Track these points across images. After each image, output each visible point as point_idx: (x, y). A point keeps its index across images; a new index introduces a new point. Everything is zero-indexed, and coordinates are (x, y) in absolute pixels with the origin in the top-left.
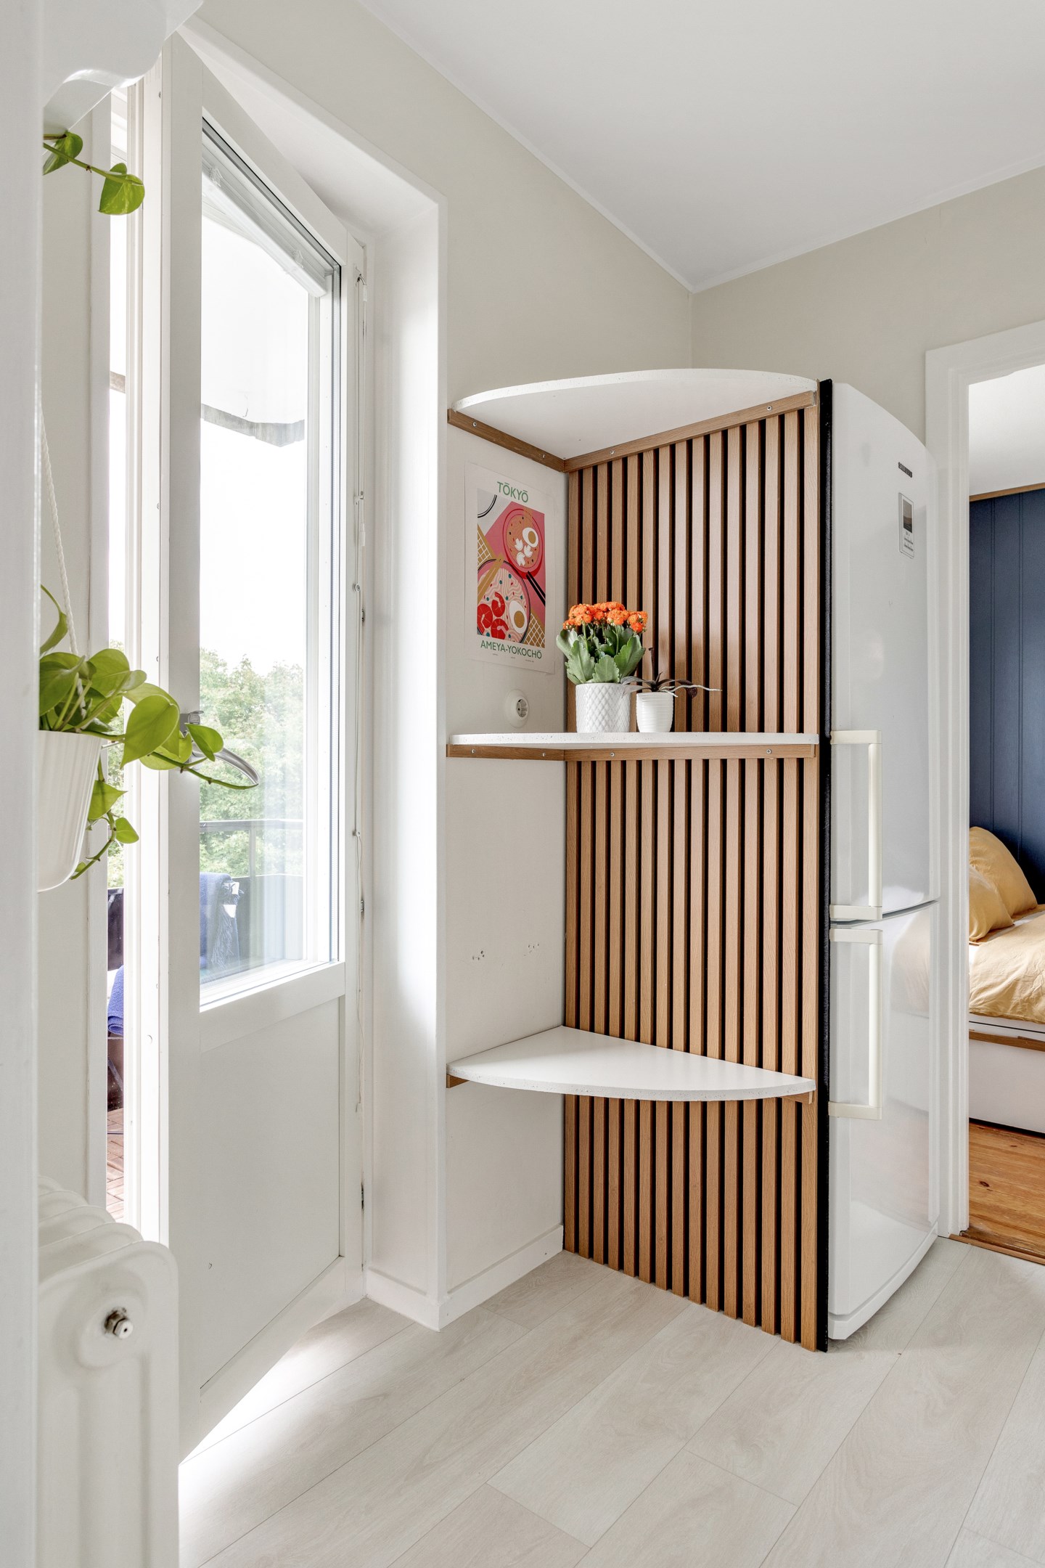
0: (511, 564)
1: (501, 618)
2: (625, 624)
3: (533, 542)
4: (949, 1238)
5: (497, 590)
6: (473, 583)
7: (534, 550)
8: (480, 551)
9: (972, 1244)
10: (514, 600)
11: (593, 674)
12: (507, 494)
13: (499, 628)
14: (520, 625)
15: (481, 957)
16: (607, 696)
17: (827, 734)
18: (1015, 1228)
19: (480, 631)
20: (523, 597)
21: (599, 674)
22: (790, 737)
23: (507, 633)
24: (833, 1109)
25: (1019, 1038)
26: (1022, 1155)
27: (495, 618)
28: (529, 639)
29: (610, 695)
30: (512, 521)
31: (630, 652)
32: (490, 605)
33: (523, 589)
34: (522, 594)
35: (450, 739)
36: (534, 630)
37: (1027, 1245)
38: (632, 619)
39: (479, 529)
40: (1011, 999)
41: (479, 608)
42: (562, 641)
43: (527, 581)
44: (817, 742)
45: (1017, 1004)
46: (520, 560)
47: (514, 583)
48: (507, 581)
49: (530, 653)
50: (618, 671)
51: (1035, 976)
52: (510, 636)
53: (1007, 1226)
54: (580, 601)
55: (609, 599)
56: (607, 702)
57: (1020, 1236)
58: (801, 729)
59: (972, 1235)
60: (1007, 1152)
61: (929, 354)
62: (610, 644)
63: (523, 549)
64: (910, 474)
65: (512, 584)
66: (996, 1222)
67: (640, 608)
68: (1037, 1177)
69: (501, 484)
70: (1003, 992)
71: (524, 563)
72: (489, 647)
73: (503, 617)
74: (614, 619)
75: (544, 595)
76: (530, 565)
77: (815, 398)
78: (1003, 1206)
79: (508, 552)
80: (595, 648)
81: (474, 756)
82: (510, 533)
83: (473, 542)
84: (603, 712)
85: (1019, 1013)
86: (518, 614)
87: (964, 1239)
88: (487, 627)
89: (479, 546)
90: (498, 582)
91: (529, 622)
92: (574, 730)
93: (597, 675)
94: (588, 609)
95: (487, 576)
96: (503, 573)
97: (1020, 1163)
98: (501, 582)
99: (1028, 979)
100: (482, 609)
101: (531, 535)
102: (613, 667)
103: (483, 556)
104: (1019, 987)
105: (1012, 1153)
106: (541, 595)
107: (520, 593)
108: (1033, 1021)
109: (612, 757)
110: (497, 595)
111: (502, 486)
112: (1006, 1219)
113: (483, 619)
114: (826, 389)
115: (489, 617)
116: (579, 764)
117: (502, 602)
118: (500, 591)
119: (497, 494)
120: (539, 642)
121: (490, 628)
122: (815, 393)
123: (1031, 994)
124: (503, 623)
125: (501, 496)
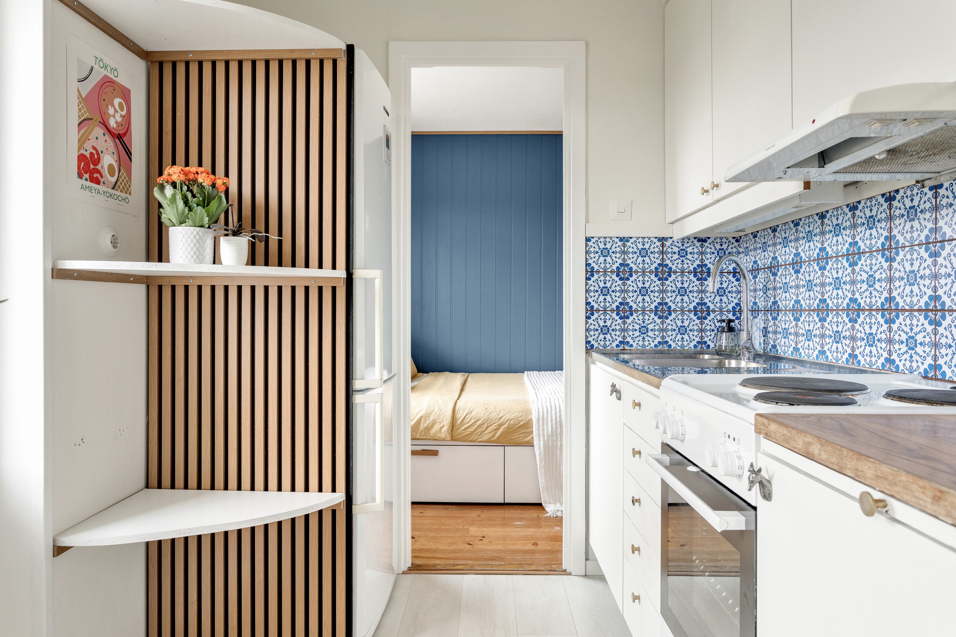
0: (105, 124)
1: (97, 167)
2: (214, 185)
3: (122, 110)
4: (402, 574)
5: (94, 144)
6: (74, 135)
7: (123, 116)
8: (80, 110)
9: (415, 574)
10: (108, 154)
11: (187, 220)
12: (102, 68)
13: (95, 175)
14: (112, 175)
15: (82, 444)
16: (198, 237)
17: (351, 271)
18: (433, 558)
19: (80, 176)
20: (115, 153)
21: (192, 220)
22: (327, 272)
23: (102, 180)
24: (355, 509)
25: (423, 450)
26: (427, 517)
27: (92, 166)
28: (119, 187)
29: (200, 236)
30: (106, 90)
31: (217, 206)
32: (88, 156)
33: (114, 146)
34: (114, 151)
35: (54, 264)
36: (123, 181)
37: (442, 565)
38: (219, 182)
39: (79, 91)
40: (419, 428)
41: (78, 156)
42: (159, 192)
43: (117, 141)
44: (345, 276)
45: (422, 431)
46: (112, 123)
47: (108, 141)
48: (102, 138)
49: (120, 198)
50: (207, 219)
51: (430, 413)
52: (104, 183)
53: (429, 558)
54: (174, 163)
55: (200, 165)
56: (198, 241)
57: (437, 562)
58: (334, 267)
59: (415, 568)
60: (419, 517)
61: (391, 43)
62: (201, 199)
63: (114, 114)
64: (388, 114)
65: (106, 141)
66: (423, 557)
67: (227, 175)
68: (437, 527)
69: (97, 58)
70: (415, 424)
71: (115, 126)
72: (87, 190)
73: (99, 167)
74: (204, 180)
75: (131, 154)
76: (120, 128)
77: (344, 53)
78: (425, 547)
79: (103, 115)
80: (188, 200)
81: (76, 278)
82: (104, 100)
83: (74, 102)
84: (195, 249)
85: (423, 436)
86: (111, 167)
87: (410, 572)
88: (86, 173)
89: (79, 106)
90: (95, 138)
91: (119, 174)
92: (168, 261)
93: (190, 221)
94: (182, 170)
95: (86, 131)
96: (99, 131)
97: (427, 521)
98: (97, 138)
99: (427, 416)
100: (81, 158)
101: (120, 104)
102: (204, 216)
103: (83, 115)
104: (422, 421)
105: (422, 516)
106: (129, 154)
107: (112, 150)
108: (430, 439)
109: (189, 282)
110: (94, 148)
111: (98, 60)
112: (428, 555)
113: (82, 166)
114: (350, 49)
115: (87, 165)
116: (160, 287)
117: (98, 154)
118: (97, 145)
119: (94, 65)
120: (127, 190)
121: (88, 174)
122: (344, 51)
123: (429, 424)
124: (98, 172)
125: (96, 67)
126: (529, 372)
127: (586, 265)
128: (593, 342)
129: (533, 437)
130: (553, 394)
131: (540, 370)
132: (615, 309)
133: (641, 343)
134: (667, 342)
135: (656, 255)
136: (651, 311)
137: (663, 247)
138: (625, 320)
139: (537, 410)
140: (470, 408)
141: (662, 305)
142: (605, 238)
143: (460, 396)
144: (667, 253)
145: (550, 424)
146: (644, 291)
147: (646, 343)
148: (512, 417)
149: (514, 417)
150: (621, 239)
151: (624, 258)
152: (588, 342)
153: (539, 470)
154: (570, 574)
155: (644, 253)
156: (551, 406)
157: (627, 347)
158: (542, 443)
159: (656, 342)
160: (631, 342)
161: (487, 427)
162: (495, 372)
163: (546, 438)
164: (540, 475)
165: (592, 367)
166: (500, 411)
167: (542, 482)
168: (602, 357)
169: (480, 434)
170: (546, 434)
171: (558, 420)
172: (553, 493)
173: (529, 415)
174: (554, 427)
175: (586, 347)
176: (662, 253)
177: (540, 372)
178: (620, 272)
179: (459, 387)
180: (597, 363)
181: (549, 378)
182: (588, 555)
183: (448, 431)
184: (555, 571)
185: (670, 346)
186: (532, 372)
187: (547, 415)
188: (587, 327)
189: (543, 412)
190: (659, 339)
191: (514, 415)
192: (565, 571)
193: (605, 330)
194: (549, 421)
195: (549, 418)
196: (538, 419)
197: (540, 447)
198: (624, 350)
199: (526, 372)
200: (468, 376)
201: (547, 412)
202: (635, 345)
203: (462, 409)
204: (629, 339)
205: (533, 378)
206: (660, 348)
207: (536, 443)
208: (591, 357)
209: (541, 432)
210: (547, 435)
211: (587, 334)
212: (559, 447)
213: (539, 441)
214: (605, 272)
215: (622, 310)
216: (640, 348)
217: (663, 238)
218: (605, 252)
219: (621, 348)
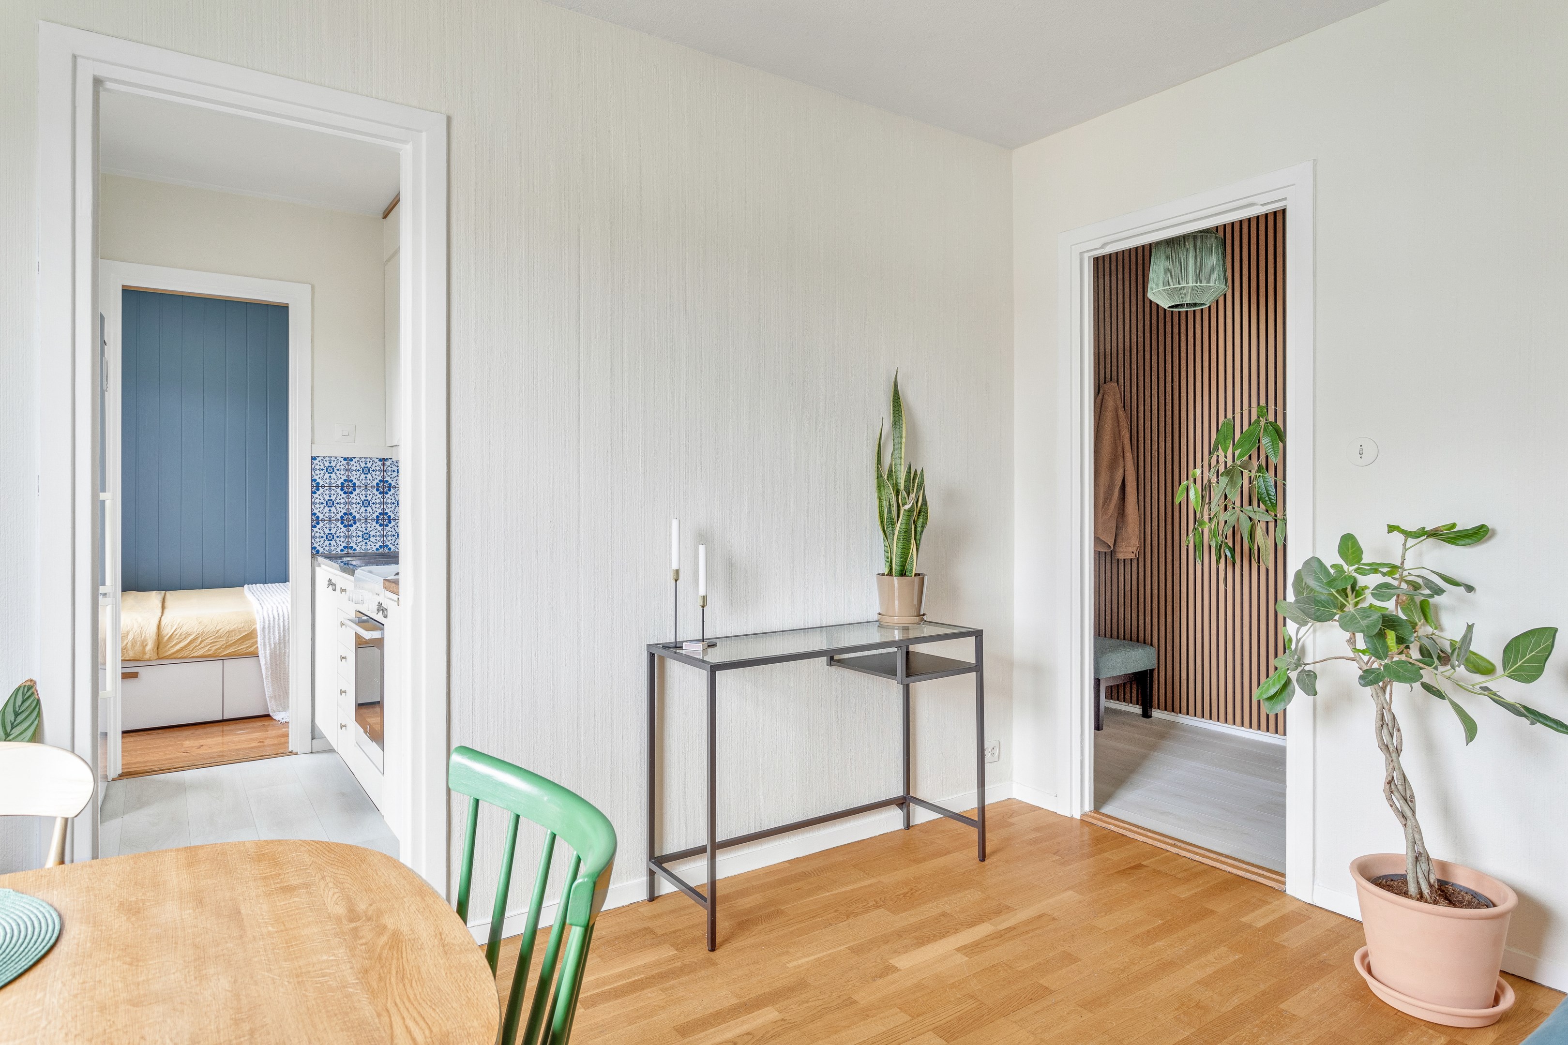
4: (113, 780)
9: (125, 779)
18: (145, 766)
37: (157, 769)
53: (141, 767)
57: (150, 768)
59: (127, 775)
66: (135, 768)
87: (121, 778)
97: (129, 745)
108: (130, 660)
112: (139, 766)
126: (250, 585)
127: (312, 480)
128: (318, 548)
129: (258, 647)
130: (281, 603)
131: (265, 583)
132: (340, 519)
133: (363, 547)
134: (387, 546)
135: (378, 473)
136: (373, 520)
137: (384, 466)
138: (349, 528)
139: (262, 619)
140: (179, 624)
141: (383, 515)
142: (330, 457)
143: (162, 613)
144: (387, 471)
145: (277, 632)
146: (366, 503)
147: (369, 547)
148: (232, 628)
149: (235, 628)
150: (345, 459)
151: (348, 475)
152: (313, 548)
153: (264, 679)
154: (297, 754)
155: (366, 471)
156: (278, 614)
157: (350, 551)
158: (268, 652)
159: (377, 546)
160: (355, 547)
161: (201, 642)
162: (202, 587)
163: (273, 646)
164: (267, 685)
165: (317, 569)
166: (218, 624)
167: (268, 691)
168: (327, 561)
169: (193, 649)
170: (272, 642)
171: (287, 628)
172: (282, 701)
173: (254, 625)
174: (282, 634)
175: (312, 552)
176: (383, 471)
177: (266, 585)
178: (344, 487)
179: (160, 605)
180: (322, 566)
181: (277, 589)
182: (314, 734)
183: (153, 650)
184: (282, 753)
185: (390, 549)
186: (254, 585)
187: (274, 623)
188: (313, 535)
189: (269, 621)
190: (380, 544)
191: (234, 627)
192: (292, 752)
193: (330, 537)
194: (276, 629)
195: (277, 626)
196: (264, 628)
197: (265, 657)
198: (348, 553)
199: (246, 586)
200: (165, 594)
201: (274, 620)
202: (358, 549)
203: (170, 625)
204: (352, 544)
205: (257, 591)
206: (380, 551)
207: (261, 653)
208: (317, 561)
209: (267, 641)
210: (274, 643)
211: (313, 541)
212: (287, 654)
213: (265, 650)
214: (330, 487)
215: (346, 520)
216: (363, 551)
217: (383, 459)
218: (330, 470)
219: (346, 552)
